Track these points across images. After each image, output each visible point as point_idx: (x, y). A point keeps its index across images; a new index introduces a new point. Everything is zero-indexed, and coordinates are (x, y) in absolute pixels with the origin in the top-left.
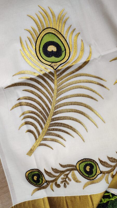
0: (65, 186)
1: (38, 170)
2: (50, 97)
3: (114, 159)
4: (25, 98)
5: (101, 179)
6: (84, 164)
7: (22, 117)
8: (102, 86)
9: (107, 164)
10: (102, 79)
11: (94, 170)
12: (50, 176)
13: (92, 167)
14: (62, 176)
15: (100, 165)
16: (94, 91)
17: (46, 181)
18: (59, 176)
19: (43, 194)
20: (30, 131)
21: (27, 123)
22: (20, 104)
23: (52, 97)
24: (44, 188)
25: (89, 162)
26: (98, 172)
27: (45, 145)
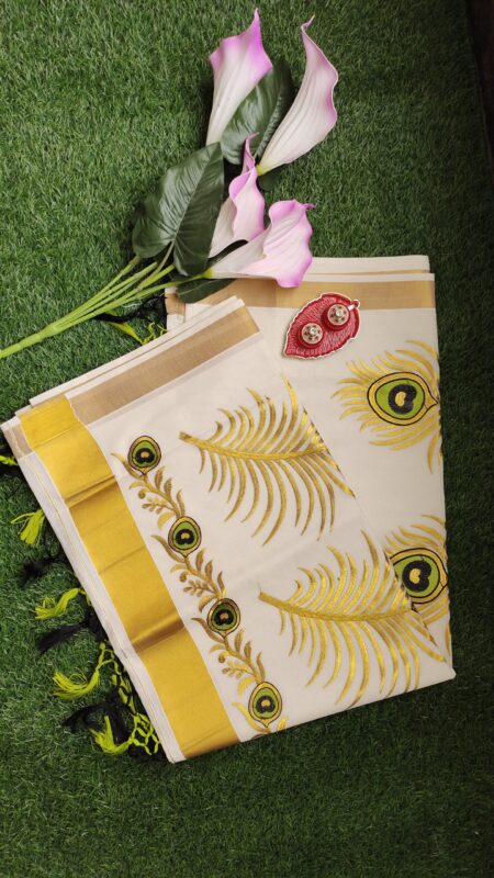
0: (146, 506)
1: (159, 458)
2: (283, 448)
3: (211, 572)
4: (272, 409)
5: (175, 558)
6: (191, 529)
7: (240, 411)
8: (322, 527)
9: (201, 562)
10: (332, 523)
11: (186, 546)
12: (156, 478)
13: (190, 541)
14: (161, 499)
15: (196, 553)
16: (309, 516)
17: (145, 474)
18: (158, 493)
19: (120, 472)
20: (220, 427)
21: (232, 420)
22: (260, 403)
23: (284, 452)
24: (130, 472)
25: (195, 535)
26: (185, 553)
27: (203, 459)
